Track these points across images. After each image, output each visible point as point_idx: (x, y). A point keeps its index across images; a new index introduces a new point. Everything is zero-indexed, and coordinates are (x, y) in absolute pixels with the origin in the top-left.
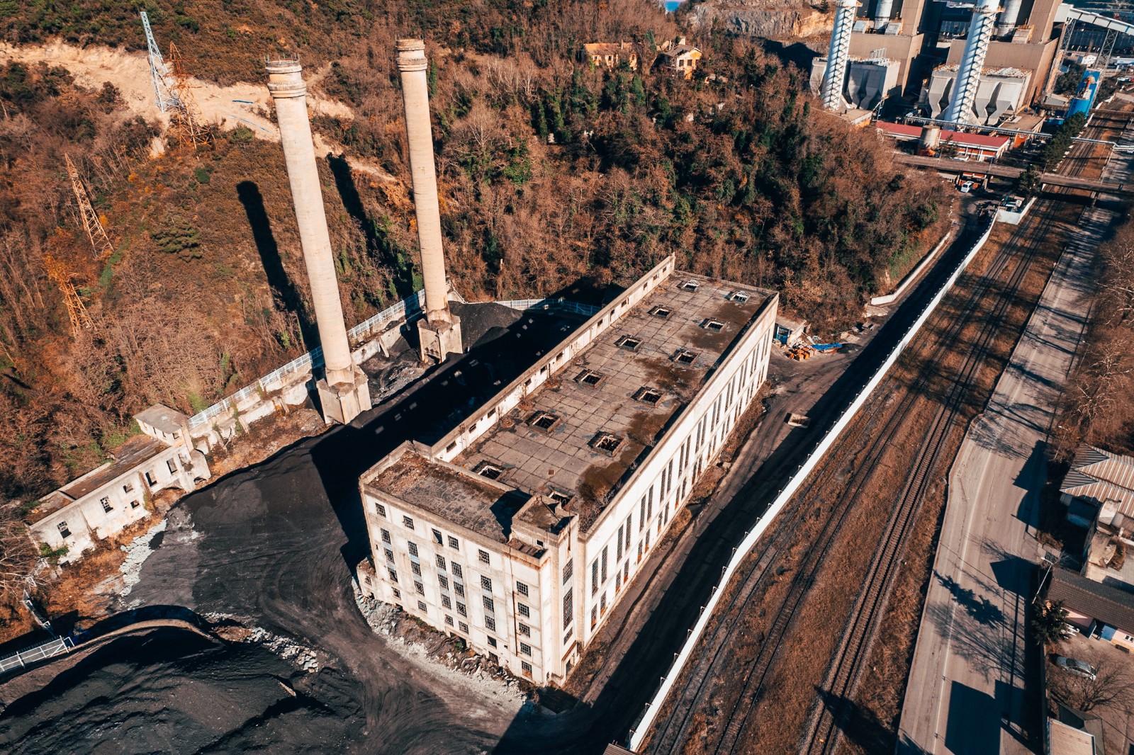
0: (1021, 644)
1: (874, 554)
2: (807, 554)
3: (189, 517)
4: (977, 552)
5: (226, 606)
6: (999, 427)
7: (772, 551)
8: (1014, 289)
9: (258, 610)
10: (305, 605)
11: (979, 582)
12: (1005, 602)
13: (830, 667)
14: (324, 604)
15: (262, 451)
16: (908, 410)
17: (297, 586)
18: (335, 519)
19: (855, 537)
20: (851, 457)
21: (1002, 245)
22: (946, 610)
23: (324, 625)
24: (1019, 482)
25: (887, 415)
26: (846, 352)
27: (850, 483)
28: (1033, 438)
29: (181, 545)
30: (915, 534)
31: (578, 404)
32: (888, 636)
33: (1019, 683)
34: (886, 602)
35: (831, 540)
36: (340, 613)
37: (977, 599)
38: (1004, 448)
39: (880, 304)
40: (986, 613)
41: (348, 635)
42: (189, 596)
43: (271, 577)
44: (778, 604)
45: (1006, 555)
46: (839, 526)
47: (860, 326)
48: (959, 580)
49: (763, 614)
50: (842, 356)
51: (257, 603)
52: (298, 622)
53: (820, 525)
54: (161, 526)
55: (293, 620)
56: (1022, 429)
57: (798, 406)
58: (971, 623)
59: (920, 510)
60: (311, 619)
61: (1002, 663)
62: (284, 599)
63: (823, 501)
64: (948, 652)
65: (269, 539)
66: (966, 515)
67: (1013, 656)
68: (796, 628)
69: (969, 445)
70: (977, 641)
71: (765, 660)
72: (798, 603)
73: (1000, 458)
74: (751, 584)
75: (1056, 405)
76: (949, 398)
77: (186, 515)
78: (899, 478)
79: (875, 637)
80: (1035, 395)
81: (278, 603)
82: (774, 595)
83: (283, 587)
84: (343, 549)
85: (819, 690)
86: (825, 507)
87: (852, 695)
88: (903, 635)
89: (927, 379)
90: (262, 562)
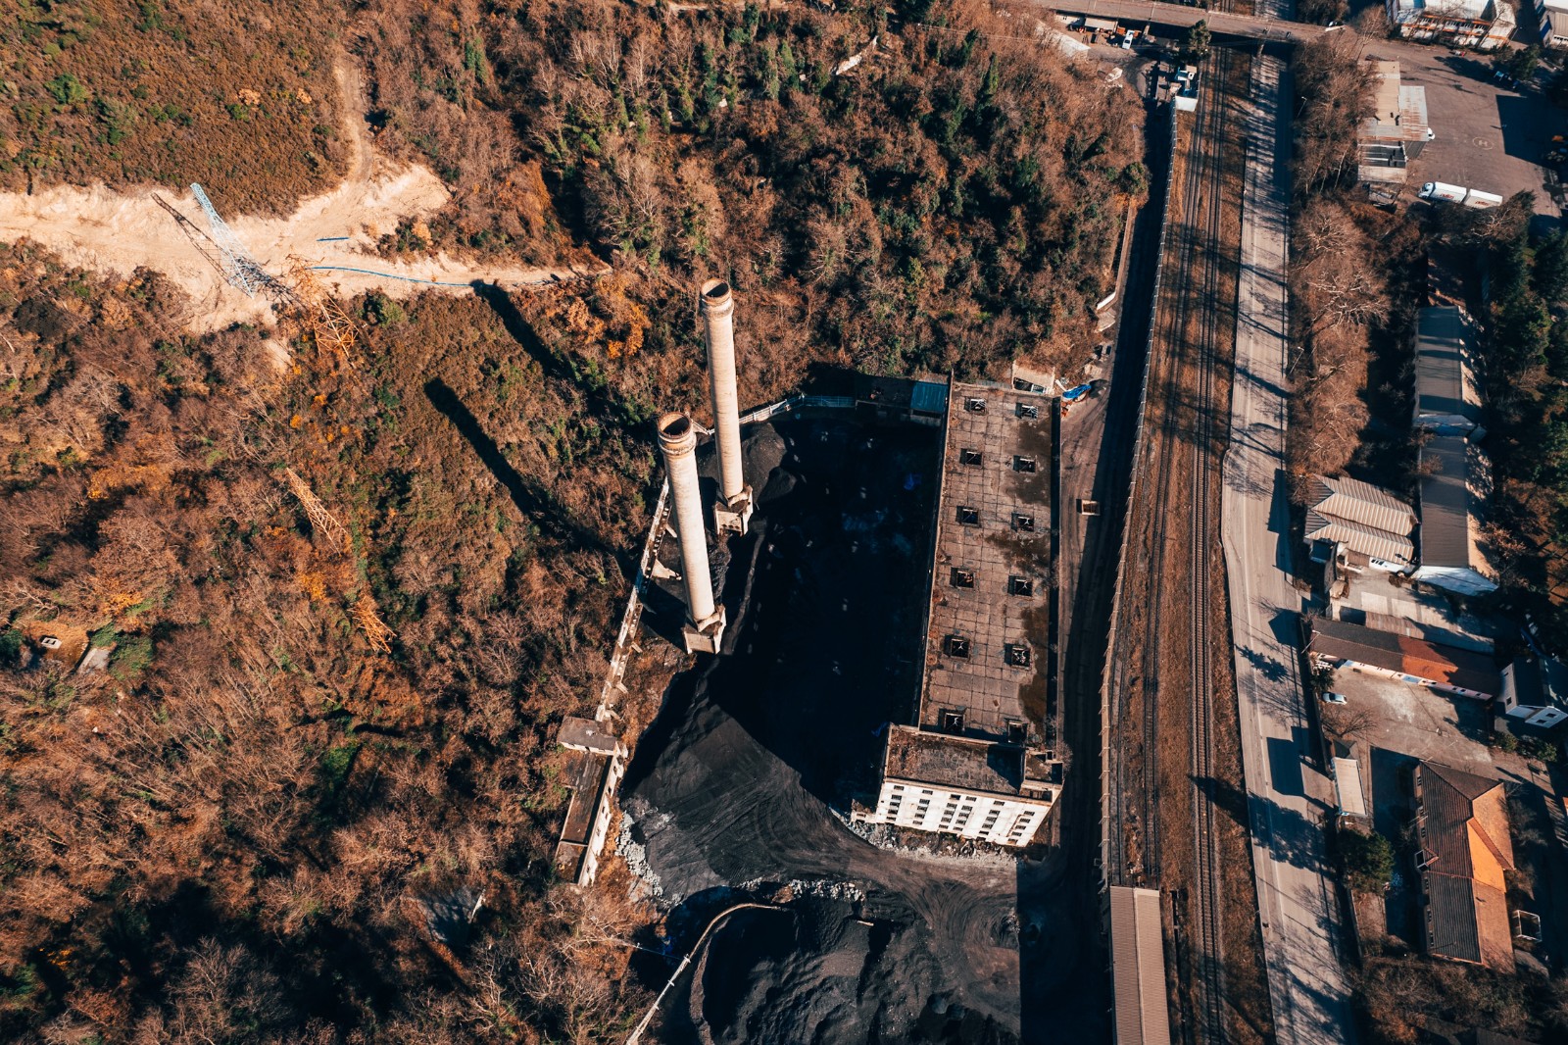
0: (1300, 690)
1: (1190, 642)
2: (1144, 658)
3: (647, 802)
4: (1258, 614)
5: (751, 872)
6: (1245, 461)
7: (1119, 665)
8: (1215, 241)
9: (779, 866)
10: (811, 847)
11: (1265, 644)
12: (1284, 656)
13: (1192, 757)
14: (826, 840)
15: (648, 704)
16: (1170, 461)
17: (794, 833)
18: (775, 758)
19: (1172, 630)
20: (1142, 538)
21: (1188, 158)
22: (1250, 678)
23: (840, 858)
24: (1272, 527)
25: (1155, 472)
26: (1096, 394)
27: (1151, 570)
28: (1271, 466)
29: (663, 831)
30: (1213, 610)
31: (971, 615)
32: (1220, 716)
33: (1305, 724)
34: (1210, 686)
35: (1156, 638)
36: (843, 843)
37: (1267, 660)
38: (1253, 488)
39: (1107, 310)
40: (1274, 671)
41: (863, 859)
42: (713, 876)
43: (765, 832)
44: (1141, 714)
45: (1277, 610)
46: (1157, 621)
47: (1098, 350)
48: (1252, 646)
49: (1134, 726)
50: (1095, 401)
51: (773, 861)
52: (819, 864)
53: (1144, 622)
54: (629, 821)
55: (813, 864)
56: (1262, 456)
57: (1081, 487)
58: (1268, 684)
59: (1210, 585)
60: (827, 857)
61: (1292, 711)
62: (792, 847)
63: (1137, 597)
64: (1259, 714)
66: (1242, 577)
67: (1298, 702)
68: (1160, 728)
69: (1227, 490)
70: (1274, 698)
71: (1150, 766)
72: (1154, 707)
73: (1252, 501)
74: (1116, 701)
75: (1281, 416)
76: (1198, 434)
77: (644, 802)
78: (1185, 551)
79: (1212, 719)
80: (1263, 408)
81: (789, 852)
82: (1136, 707)
83: (783, 837)
84: (802, 783)
85: (1190, 776)
86: (1142, 604)
87: (1212, 774)
88: (1229, 712)
89: (1174, 413)
90: (746, 822)
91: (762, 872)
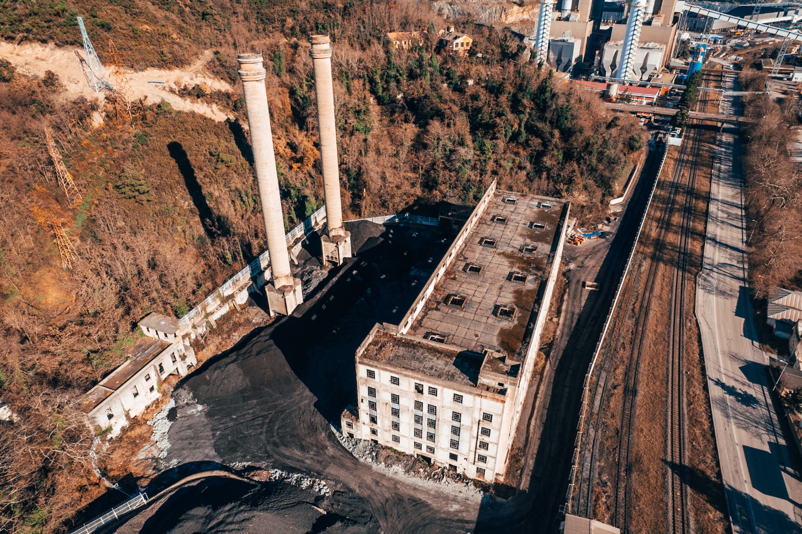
1: (667, 369)
2: (626, 374)
3: (191, 394)
4: (728, 362)
5: (244, 457)
6: (715, 278)
7: (604, 374)
8: (693, 189)
9: (269, 457)
10: (303, 448)
11: (736, 380)
12: (756, 391)
13: (666, 446)
14: (317, 446)
15: (228, 341)
16: (655, 273)
17: (292, 436)
18: (302, 385)
20: (631, 307)
21: (676, 160)
22: (724, 401)
23: (323, 461)
24: (738, 313)
25: (644, 277)
26: (605, 238)
27: (637, 324)
28: (737, 285)
29: (192, 416)
30: (688, 353)
31: (473, 287)
32: (694, 422)
34: (685, 400)
35: (638, 364)
36: (331, 451)
37: (739, 391)
38: (722, 293)
39: (616, 204)
40: (747, 400)
41: (342, 466)
42: (213, 453)
43: (270, 431)
44: (620, 408)
45: (746, 361)
46: (639, 354)
47: (608, 220)
48: (724, 380)
49: (613, 416)
50: (603, 240)
51: (266, 452)
52: (303, 462)
53: (627, 353)
54: (172, 404)
55: (298, 461)
56: (728, 279)
57: (587, 276)
58: (741, 407)
59: (685, 337)
60: (312, 458)
61: (768, 430)
62: (286, 446)
63: (624, 338)
64: (734, 427)
65: (258, 404)
66: (714, 339)
67: (772, 424)
68: (637, 422)
69: (700, 292)
70: (748, 418)
71: (625, 446)
72: (632, 406)
73: (721, 299)
74: (598, 398)
75: (743, 262)
76: (678, 263)
77: (189, 393)
78: (665, 318)
79: (686, 423)
80: (728, 257)
81: (283, 450)
82: (616, 403)
83: (282, 438)
84: (316, 405)
85: (665, 461)
86: (627, 341)
87: (686, 462)
88: (704, 419)
89: (660, 251)
90: (259, 421)
91: (254, 458)
